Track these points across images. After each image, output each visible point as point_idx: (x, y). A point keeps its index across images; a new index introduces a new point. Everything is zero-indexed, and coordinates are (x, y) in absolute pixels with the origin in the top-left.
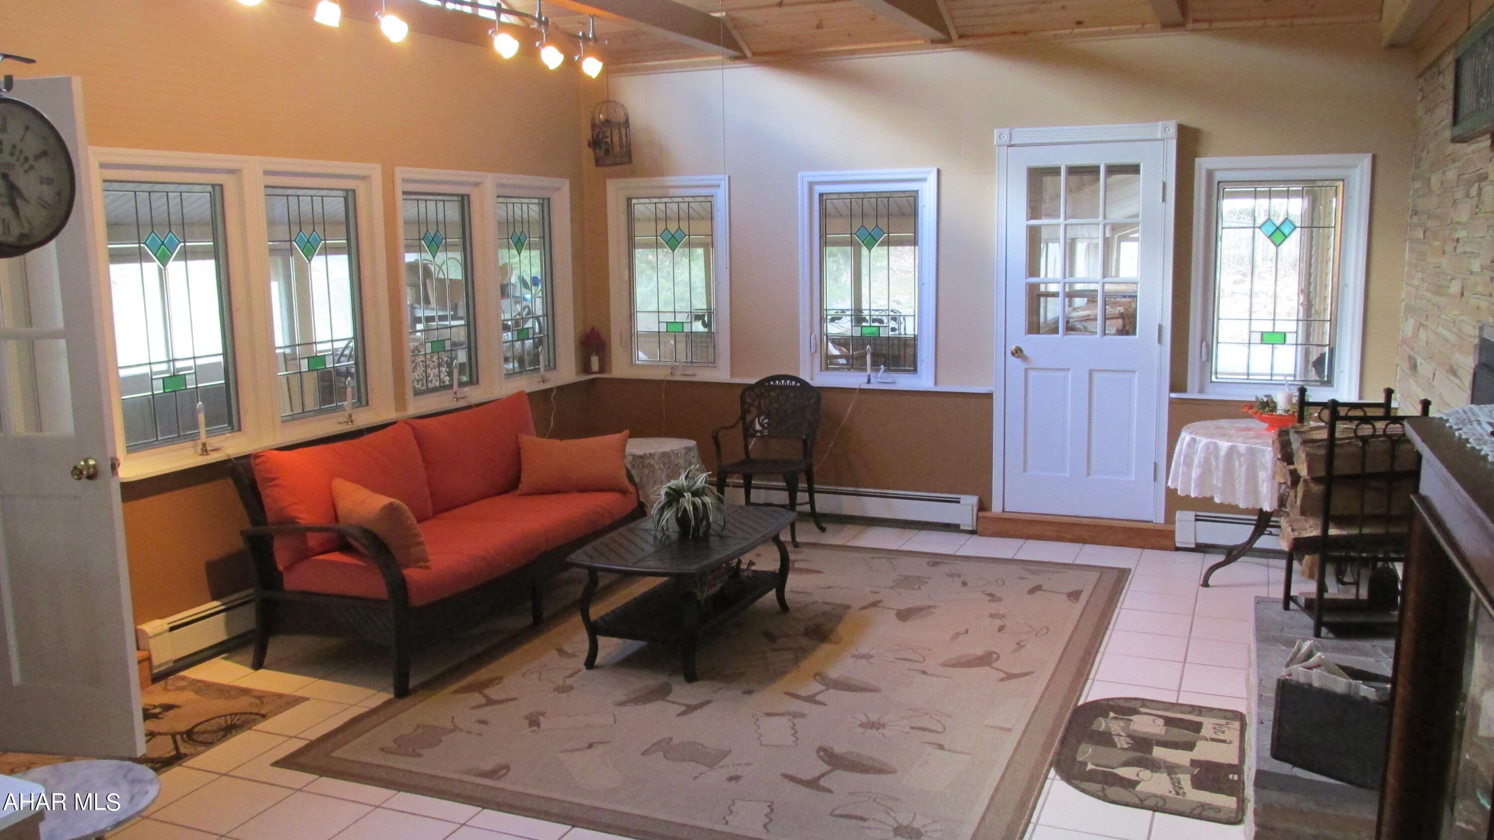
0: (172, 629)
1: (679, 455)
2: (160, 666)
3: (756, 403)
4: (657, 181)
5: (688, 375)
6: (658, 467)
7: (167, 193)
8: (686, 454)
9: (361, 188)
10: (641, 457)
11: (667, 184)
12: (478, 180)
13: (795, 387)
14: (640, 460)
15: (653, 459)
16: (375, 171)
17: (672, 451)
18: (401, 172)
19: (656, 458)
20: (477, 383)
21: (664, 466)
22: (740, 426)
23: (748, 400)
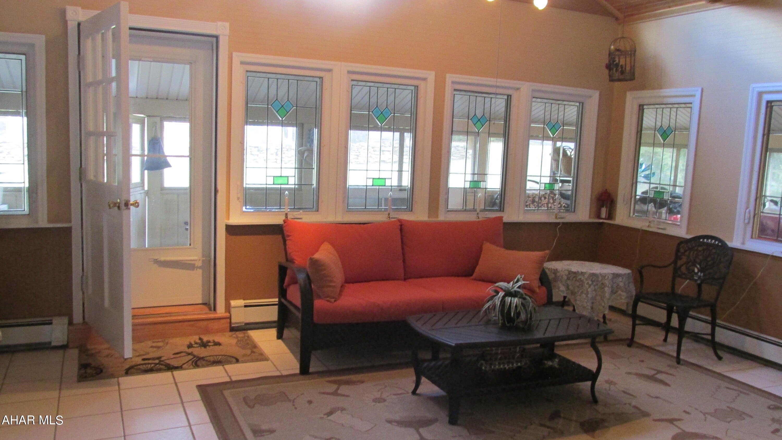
0: (246, 306)
1: (606, 278)
2: (236, 323)
3: (687, 253)
4: (656, 92)
5: (659, 228)
6: (586, 282)
7: (289, 80)
8: (613, 278)
9: (422, 85)
10: (575, 273)
11: (662, 94)
12: (518, 86)
13: (718, 245)
14: (574, 275)
15: (583, 276)
16: (431, 76)
17: (600, 274)
18: (450, 78)
19: (586, 276)
20: (503, 211)
21: (592, 284)
22: (671, 268)
23: (682, 250)
